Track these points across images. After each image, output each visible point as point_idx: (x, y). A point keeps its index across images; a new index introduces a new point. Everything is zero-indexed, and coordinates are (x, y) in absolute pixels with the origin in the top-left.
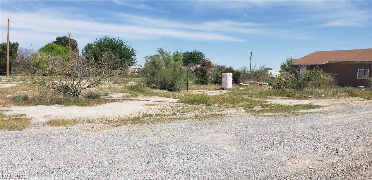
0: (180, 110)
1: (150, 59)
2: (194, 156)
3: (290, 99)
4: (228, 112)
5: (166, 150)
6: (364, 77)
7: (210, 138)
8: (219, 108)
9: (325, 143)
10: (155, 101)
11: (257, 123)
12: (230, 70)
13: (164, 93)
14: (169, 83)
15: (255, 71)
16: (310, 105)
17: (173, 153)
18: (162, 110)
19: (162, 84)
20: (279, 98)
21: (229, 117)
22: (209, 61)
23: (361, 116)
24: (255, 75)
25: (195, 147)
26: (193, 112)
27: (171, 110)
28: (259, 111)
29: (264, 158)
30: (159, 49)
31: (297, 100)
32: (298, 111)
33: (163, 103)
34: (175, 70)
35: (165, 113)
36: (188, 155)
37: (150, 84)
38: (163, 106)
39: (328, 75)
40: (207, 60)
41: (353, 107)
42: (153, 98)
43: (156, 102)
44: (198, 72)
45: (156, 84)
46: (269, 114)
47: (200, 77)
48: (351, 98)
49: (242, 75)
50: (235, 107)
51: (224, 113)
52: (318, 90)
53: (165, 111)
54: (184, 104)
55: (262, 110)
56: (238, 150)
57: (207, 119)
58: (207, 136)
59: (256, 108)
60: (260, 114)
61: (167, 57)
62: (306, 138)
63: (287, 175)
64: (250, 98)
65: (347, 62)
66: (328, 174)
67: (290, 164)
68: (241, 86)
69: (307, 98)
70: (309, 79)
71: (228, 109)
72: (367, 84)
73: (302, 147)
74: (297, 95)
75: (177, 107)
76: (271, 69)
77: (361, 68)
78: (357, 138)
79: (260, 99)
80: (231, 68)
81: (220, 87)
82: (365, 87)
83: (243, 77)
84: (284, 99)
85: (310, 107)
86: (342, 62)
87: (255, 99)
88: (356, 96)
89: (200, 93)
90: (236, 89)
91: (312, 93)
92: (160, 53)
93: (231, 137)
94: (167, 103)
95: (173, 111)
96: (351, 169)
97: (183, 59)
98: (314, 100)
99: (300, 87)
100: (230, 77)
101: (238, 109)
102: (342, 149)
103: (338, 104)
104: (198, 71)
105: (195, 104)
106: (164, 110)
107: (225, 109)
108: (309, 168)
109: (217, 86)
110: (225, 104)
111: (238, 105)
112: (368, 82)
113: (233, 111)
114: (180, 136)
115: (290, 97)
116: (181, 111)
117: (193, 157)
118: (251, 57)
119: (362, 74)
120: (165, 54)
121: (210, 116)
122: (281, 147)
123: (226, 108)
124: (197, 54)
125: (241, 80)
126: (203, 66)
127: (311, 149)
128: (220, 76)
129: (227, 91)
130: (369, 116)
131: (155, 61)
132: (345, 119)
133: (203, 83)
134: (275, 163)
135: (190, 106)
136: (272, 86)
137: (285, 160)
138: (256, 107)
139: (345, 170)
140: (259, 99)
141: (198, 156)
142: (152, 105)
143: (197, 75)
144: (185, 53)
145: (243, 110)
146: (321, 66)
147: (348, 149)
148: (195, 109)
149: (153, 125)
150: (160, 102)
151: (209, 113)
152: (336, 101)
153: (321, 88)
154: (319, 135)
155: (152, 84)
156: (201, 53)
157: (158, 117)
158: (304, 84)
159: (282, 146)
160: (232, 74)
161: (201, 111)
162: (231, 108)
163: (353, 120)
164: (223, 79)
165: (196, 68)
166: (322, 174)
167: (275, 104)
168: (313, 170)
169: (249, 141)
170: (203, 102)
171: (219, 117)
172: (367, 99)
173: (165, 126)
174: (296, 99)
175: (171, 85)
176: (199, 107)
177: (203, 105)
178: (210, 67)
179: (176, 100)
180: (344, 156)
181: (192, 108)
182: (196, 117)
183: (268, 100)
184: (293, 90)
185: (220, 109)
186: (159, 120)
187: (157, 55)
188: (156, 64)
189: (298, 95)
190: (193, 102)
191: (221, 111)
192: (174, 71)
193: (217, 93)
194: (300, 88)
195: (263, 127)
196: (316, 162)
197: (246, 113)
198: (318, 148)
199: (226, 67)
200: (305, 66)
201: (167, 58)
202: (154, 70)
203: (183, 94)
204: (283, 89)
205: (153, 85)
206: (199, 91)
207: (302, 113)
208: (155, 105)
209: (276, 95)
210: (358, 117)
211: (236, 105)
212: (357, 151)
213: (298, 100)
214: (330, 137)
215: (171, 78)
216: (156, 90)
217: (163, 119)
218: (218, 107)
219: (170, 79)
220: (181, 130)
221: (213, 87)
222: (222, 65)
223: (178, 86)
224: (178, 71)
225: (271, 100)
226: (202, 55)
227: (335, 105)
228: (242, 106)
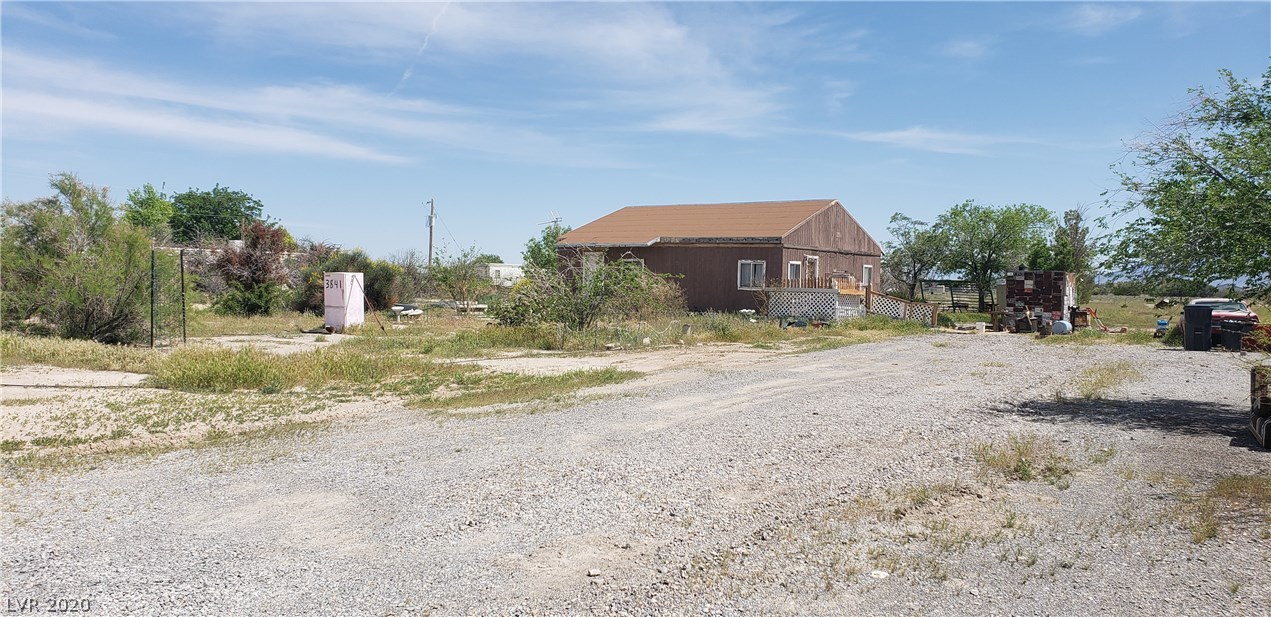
0: (149, 417)
1: (17, 215)
2: (189, 586)
3: (551, 355)
4: (342, 410)
5: (71, 579)
6: (755, 285)
7: (264, 513)
8: (310, 399)
9: (643, 489)
10: (37, 386)
11: (438, 442)
12: (354, 262)
13: (84, 353)
14: (108, 310)
15: (445, 263)
16: (607, 371)
17: (100, 587)
18: (68, 421)
19: (72, 318)
20: (519, 353)
21: (343, 429)
22: (280, 229)
23: (743, 399)
24: (445, 280)
25: (196, 554)
26: (204, 420)
27: (108, 419)
28: (448, 403)
29: (451, 560)
30: (60, 178)
31: (572, 359)
32: (572, 393)
33: (76, 394)
34: (130, 261)
35: (79, 431)
36: (162, 589)
37: (19, 318)
38: (72, 403)
39: (659, 277)
40: (269, 227)
41: (723, 373)
42: (29, 374)
43: (44, 389)
44: (235, 270)
45: (44, 314)
46: (481, 409)
47: (241, 286)
48: (722, 346)
49: (398, 280)
50: (367, 392)
51: (325, 418)
52: (634, 325)
53: (81, 423)
54: (166, 392)
55: (461, 397)
56: (363, 546)
57: (257, 444)
58: (249, 507)
59: (441, 392)
60: (452, 411)
61: (97, 211)
62: (589, 478)
63: (520, 608)
64: (423, 359)
65: (710, 239)
66: (644, 587)
67: (534, 569)
68: (394, 316)
69: (601, 349)
70: (609, 293)
71: (342, 401)
72: (761, 303)
73: (574, 511)
74: (572, 341)
75: (138, 404)
76: (496, 260)
77: (746, 259)
78: (729, 463)
79: (458, 360)
80: (360, 255)
81: (319, 322)
82: (758, 312)
83: (404, 285)
84: (532, 356)
85: (608, 377)
86: (698, 241)
87: (440, 361)
88: (734, 339)
89: (236, 347)
90: (379, 328)
91: (616, 334)
92: (63, 191)
93: (343, 499)
94: (92, 390)
95: (116, 420)
96: (705, 560)
97: (174, 218)
98: (622, 356)
99: (580, 317)
100: (353, 286)
101: (379, 398)
102: (687, 503)
103: (686, 366)
104: (233, 265)
105: (214, 391)
106: (78, 421)
107: (330, 403)
108: (589, 575)
109: (309, 320)
110: (332, 383)
111: (378, 386)
112: (765, 298)
113: (360, 406)
114: (137, 519)
115: (553, 349)
116: (151, 422)
117: (186, 593)
118: (431, 218)
119: (749, 276)
120: (84, 199)
121: (271, 433)
122: (509, 516)
123: (335, 396)
124: (230, 199)
125: (395, 298)
126: (254, 245)
127: (600, 511)
128: (320, 282)
129: (343, 336)
130: (762, 397)
131: (39, 226)
132: (702, 408)
133: (251, 309)
134: (486, 573)
135: (194, 399)
136: (497, 314)
137: (519, 560)
138: (442, 387)
139: (689, 567)
140: (454, 360)
141: (205, 585)
142: (22, 403)
143: (228, 277)
144: (181, 195)
145: (397, 401)
146: (639, 251)
147: (703, 501)
148: (211, 410)
149: (17, 486)
150: (62, 387)
151: (269, 421)
152: (679, 356)
153: (641, 318)
154: (627, 465)
155: (28, 317)
156: (245, 198)
157: (43, 452)
158: (593, 307)
159: (514, 514)
160: (360, 276)
161: (235, 413)
162: (353, 398)
163: (720, 412)
164: (329, 296)
165: (226, 251)
166: (624, 590)
167: (503, 376)
168: (599, 581)
169: (404, 510)
170: (245, 381)
171: (303, 432)
172: (762, 347)
173: (74, 483)
174: (571, 355)
175: (116, 320)
176: (228, 399)
177: (246, 391)
178: (282, 250)
179: (135, 379)
180: (690, 524)
181: (203, 405)
182: (215, 438)
183: (482, 363)
184: (563, 324)
185: (313, 405)
186: (48, 461)
187: (50, 201)
188: (45, 235)
189: (576, 341)
190: (206, 383)
191: (316, 409)
192: (129, 263)
193: (306, 344)
194: (582, 319)
195: (456, 454)
196: (611, 555)
197: (407, 412)
198: (621, 505)
199: (342, 249)
200: (596, 249)
201: (96, 214)
202: (34, 260)
203: (165, 353)
204: (530, 324)
205: (35, 320)
206: (236, 338)
207: (585, 400)
208: (38, 400)
209: (509, 345)
210: (734, 400)
211: (373, 386)
212: (726, 504)
213: (575, 356)
214: (658, 468)
215: (114, 294)
216: (45, 340)
217: (70, 456)
218: (305, 396)
219: (108, 295)
220: (143, 494)
221: (292, 324)
222: (328, 243)
223: (147, 324)
224: (144, 264)
225: (493, 362)
226: (252, 204)
227: (677, 368)
228: (394, 389)
